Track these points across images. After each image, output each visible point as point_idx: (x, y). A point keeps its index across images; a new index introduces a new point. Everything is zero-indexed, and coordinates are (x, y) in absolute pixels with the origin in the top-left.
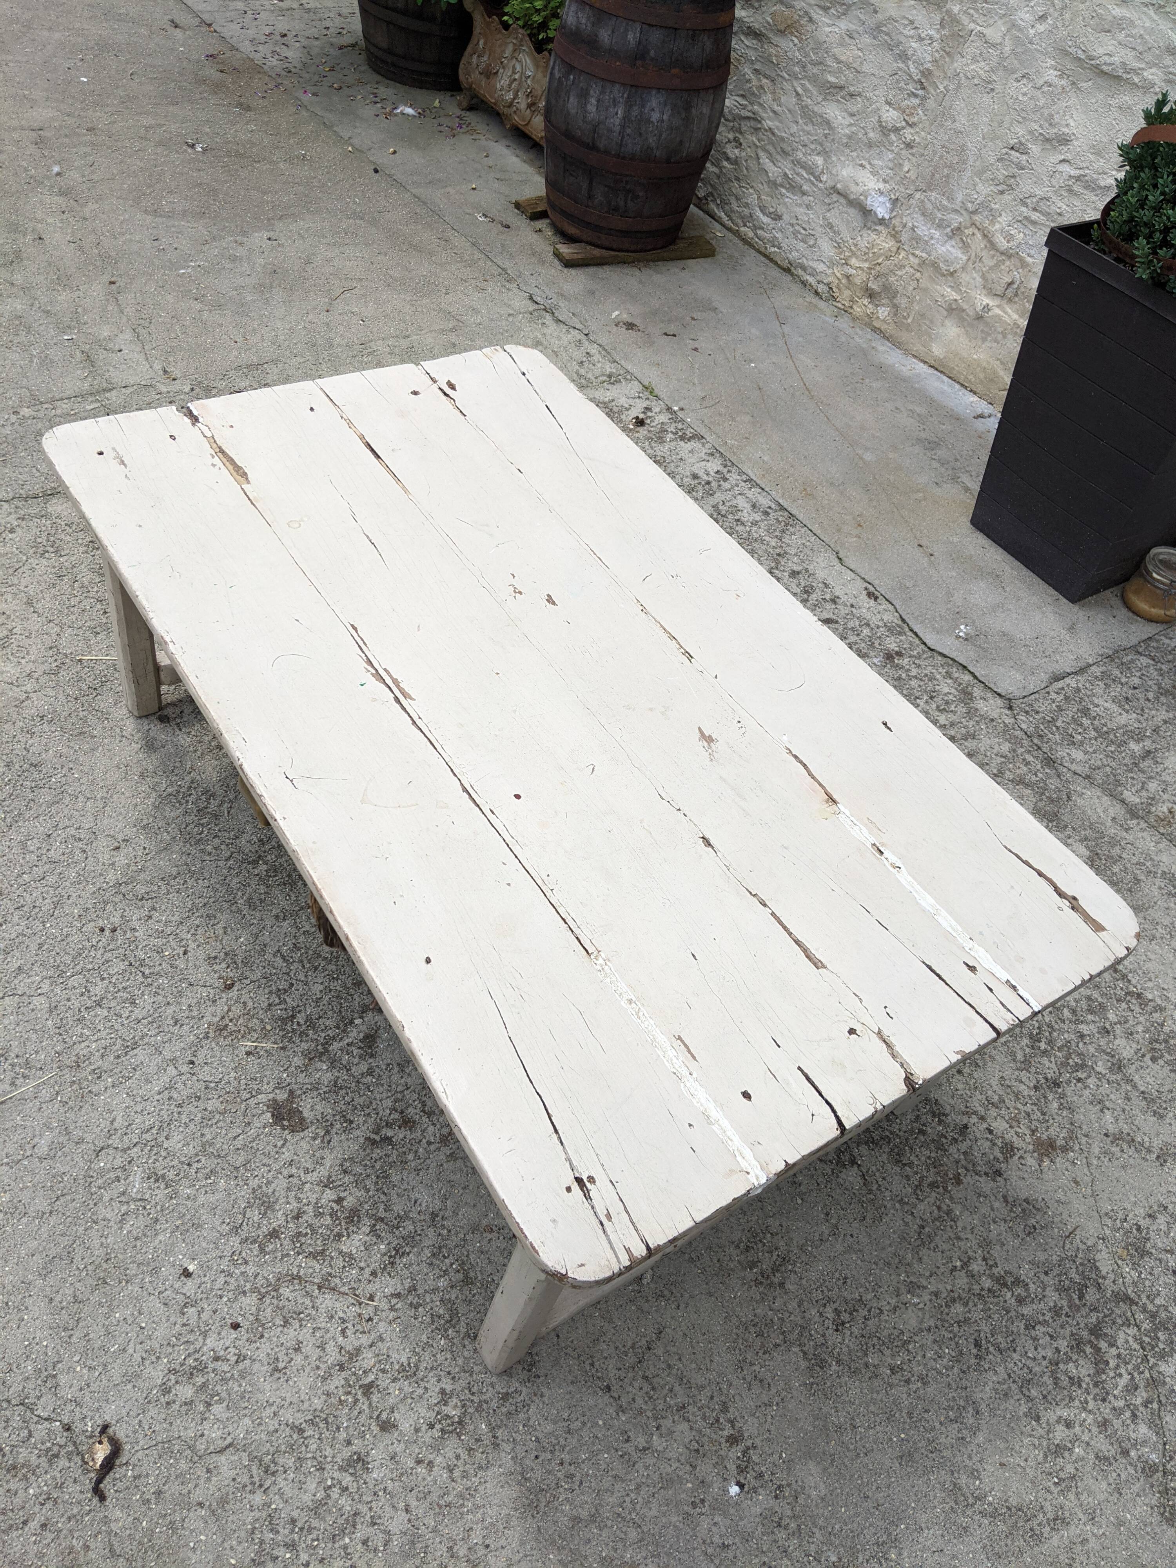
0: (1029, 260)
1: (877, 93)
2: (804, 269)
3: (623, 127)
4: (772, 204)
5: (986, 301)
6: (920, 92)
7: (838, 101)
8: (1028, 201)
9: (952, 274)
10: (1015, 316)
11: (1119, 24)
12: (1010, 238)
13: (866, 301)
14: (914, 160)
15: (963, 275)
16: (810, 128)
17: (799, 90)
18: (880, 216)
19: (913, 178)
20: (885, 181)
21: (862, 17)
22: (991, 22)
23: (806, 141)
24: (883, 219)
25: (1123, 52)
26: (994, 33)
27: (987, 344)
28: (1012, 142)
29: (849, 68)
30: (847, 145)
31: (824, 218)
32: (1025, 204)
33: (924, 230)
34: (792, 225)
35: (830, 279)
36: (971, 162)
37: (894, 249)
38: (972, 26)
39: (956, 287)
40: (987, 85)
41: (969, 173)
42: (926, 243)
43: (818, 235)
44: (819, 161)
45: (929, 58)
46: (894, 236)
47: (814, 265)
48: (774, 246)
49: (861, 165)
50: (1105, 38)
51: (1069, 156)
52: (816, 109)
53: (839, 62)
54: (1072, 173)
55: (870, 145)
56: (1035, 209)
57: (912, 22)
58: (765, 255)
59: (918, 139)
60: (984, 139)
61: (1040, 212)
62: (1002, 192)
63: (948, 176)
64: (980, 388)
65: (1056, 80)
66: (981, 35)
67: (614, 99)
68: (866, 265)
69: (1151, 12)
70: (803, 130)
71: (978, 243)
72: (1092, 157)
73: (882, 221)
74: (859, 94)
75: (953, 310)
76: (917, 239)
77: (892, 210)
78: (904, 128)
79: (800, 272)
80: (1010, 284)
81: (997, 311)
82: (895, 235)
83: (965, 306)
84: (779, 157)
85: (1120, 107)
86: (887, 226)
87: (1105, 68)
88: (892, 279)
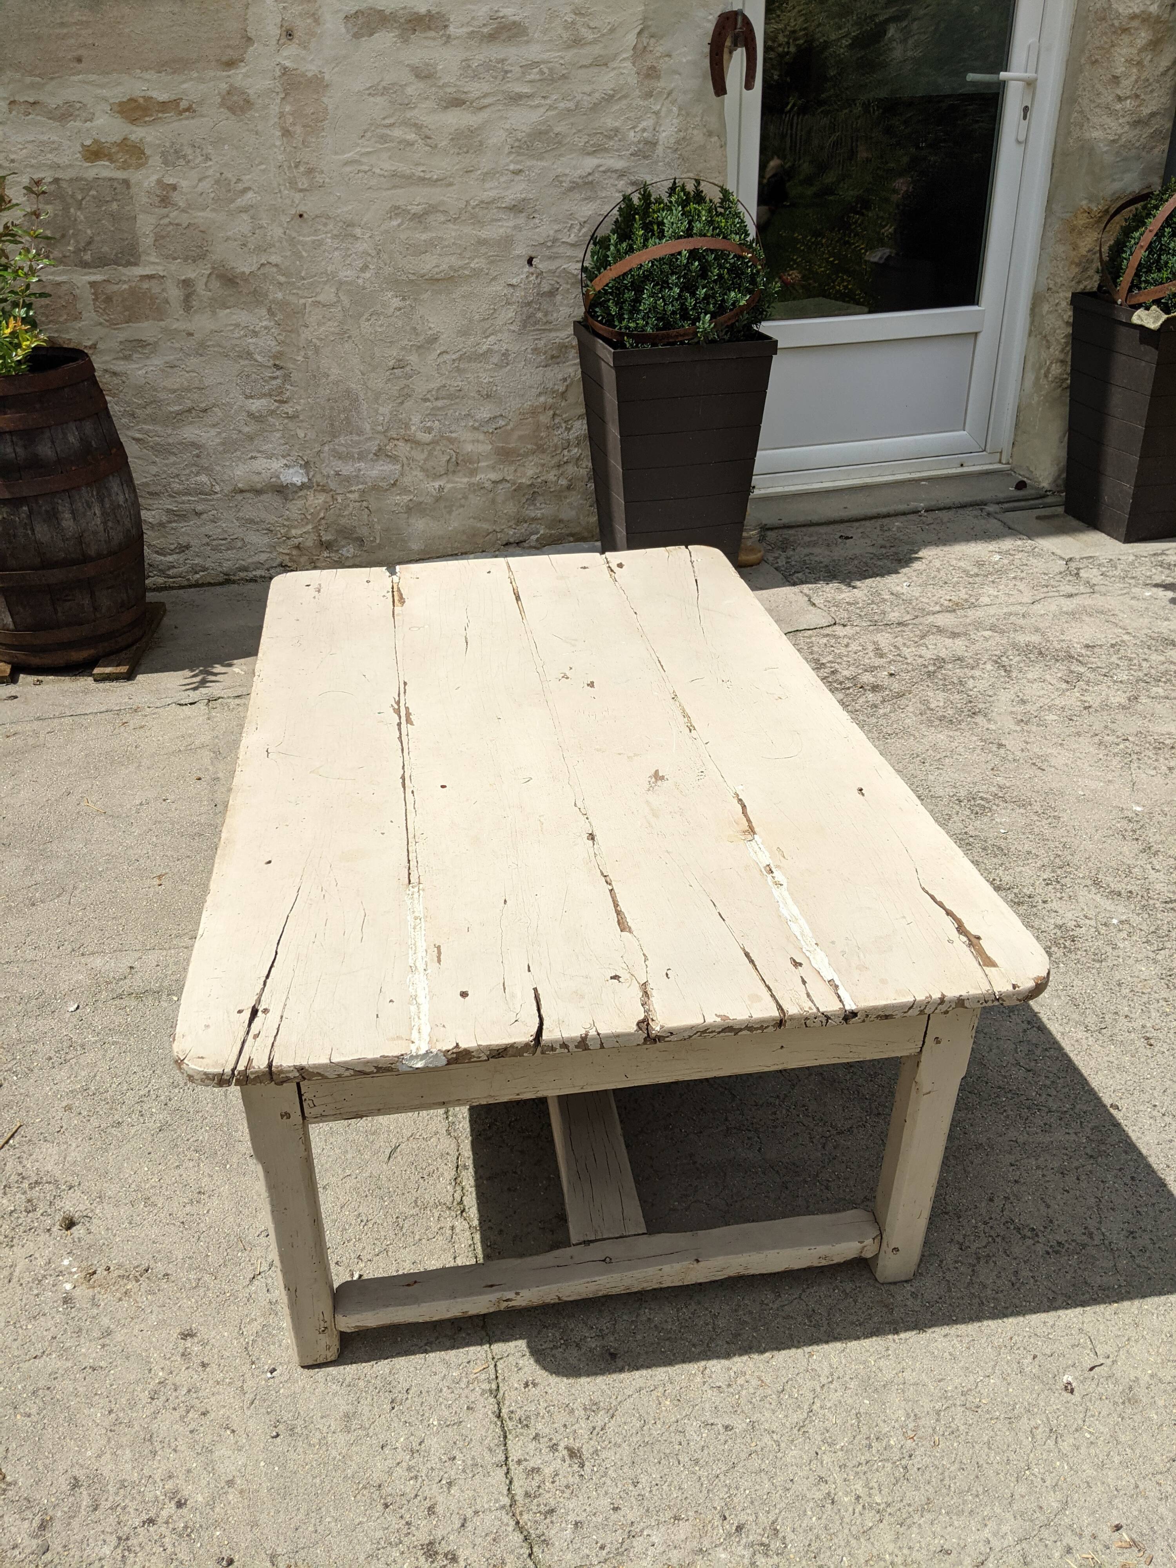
0: (453, 435)
1: (232, 395)
2: (245, 569)
3: (105, 523)
4: (170, 542)
5: (436, 485)
6: (278, 373)
7: (191, 423)
8: (429, 396)
9: (394, 485)
10: (466, 480)
11: (431, 244)
12: (429, 430)
13: (326, 554)
14: (305, 424)
15: (405, 479)
16: (172, 459)
17: (138, 436)
18: (299, 484)
19: (314, 437)
20: (283, 457)
21: (177, 345)
22: (318, 290)
23: (176, 471)
24: (303, 484)
25: (446, 259)
26: (327, 294)
27: (454, 514)
28: (391, 364)
29: (188, 390)
30: (225, 451)
31: (238, 519)
32: (426, 400)
33: (347, 469)
34: (208, 544)
35: (278, 561)
36: (362, 396)
37: (329, 499)
38: (302, 301)
39: (405, 491)
40: (343, 335)
41: (365, 406)
42: (357, 476)
43: (241, 536)
44: (203, 478)
45: (274, 343)
46: (323, 491)
47: (256, 559)
48: (196, 573)
49: (252, 458)
50: (427, 257)
51: (443, 348)
52: (171, 441)
53: (175, 391)
54: (454, 357)
55: (251, 438)
56: (437, 399)
57: (237, 325)
58: (190, 586)
59: (299, 408)
60: (363, 374)
61: (443, 398)
62: (402, 403)
63: (347, 418)
64: (468, 548)
65: (402, 304)
66: (317, 303)
67: (87, 502)
68: (310, 527)
69: (451, 226)
70: (166, 465)
71: (403, 449)
72: (463, 339)
73: (303, 486)
74: (214, 405)
75: (411, 509)
76: (348, 479)
77: (307, 474)
78: (278, 407)
79: (243, 574)
80: (448, 461)
81: (449, 486)
82: (324, 489)
83: (421, 499)
84: (151, 502)
85: (463, 296)
86: (309, 488)
87: (438, 276)
88: (343, 521)
